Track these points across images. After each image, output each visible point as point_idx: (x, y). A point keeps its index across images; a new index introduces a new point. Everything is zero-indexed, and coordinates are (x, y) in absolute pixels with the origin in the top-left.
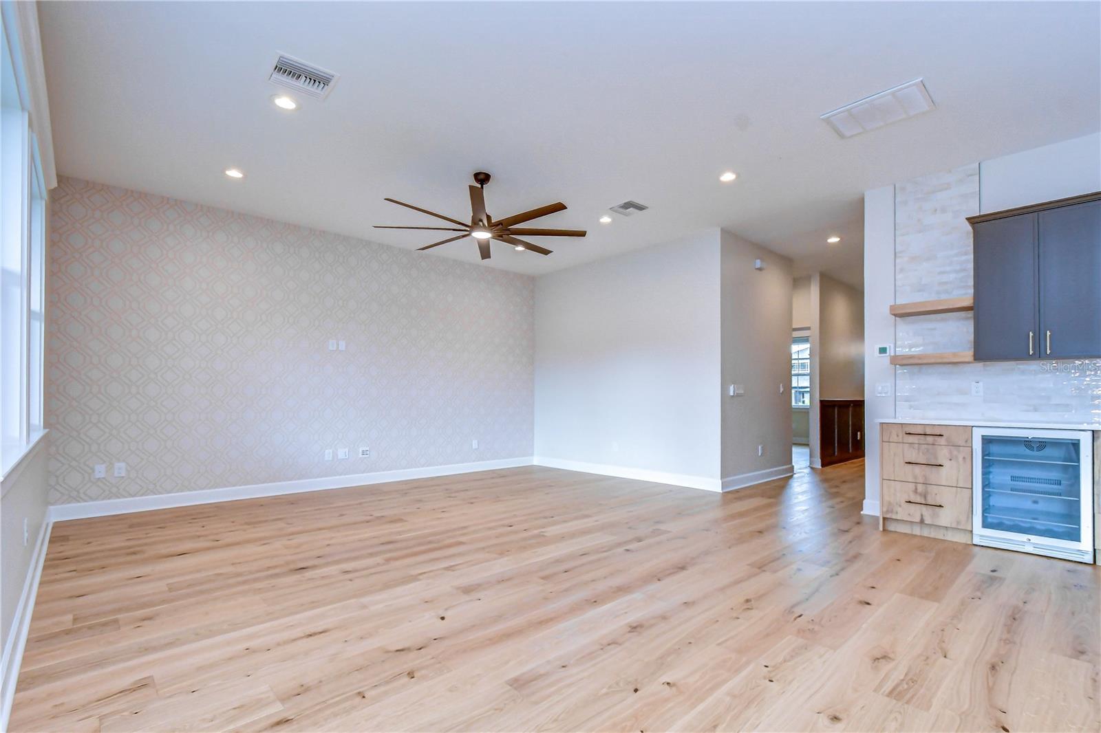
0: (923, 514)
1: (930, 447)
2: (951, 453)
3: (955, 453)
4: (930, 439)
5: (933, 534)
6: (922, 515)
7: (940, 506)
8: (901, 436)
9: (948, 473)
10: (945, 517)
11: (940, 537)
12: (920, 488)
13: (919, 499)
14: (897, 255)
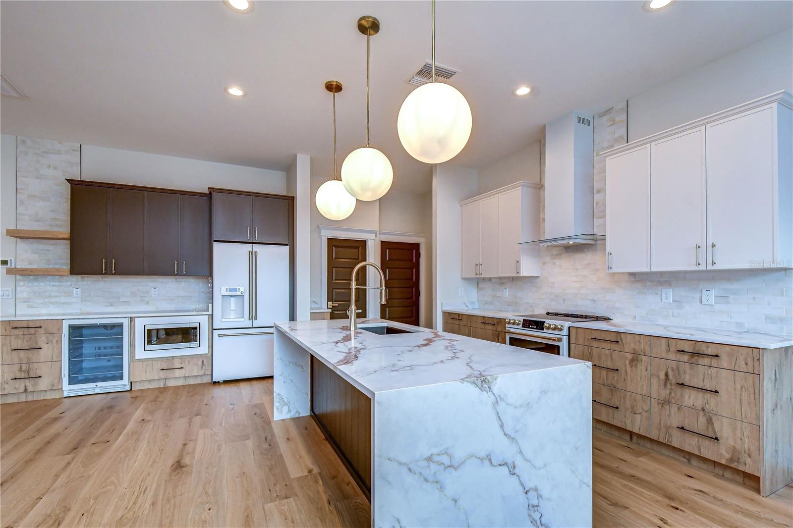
0: (27, 385)
1: (32, 336)
2: (47, 338)
3: (51, 338)
4: (32, 331)
5: (35, 397)
6: (25, 386)
7: (40, 377)
8: (8, 330)
9: (46, 352)
10: (43, 384)
11: (42, 398)
12: (24, 367)
13: (23, 375)
14: (18, 191)
